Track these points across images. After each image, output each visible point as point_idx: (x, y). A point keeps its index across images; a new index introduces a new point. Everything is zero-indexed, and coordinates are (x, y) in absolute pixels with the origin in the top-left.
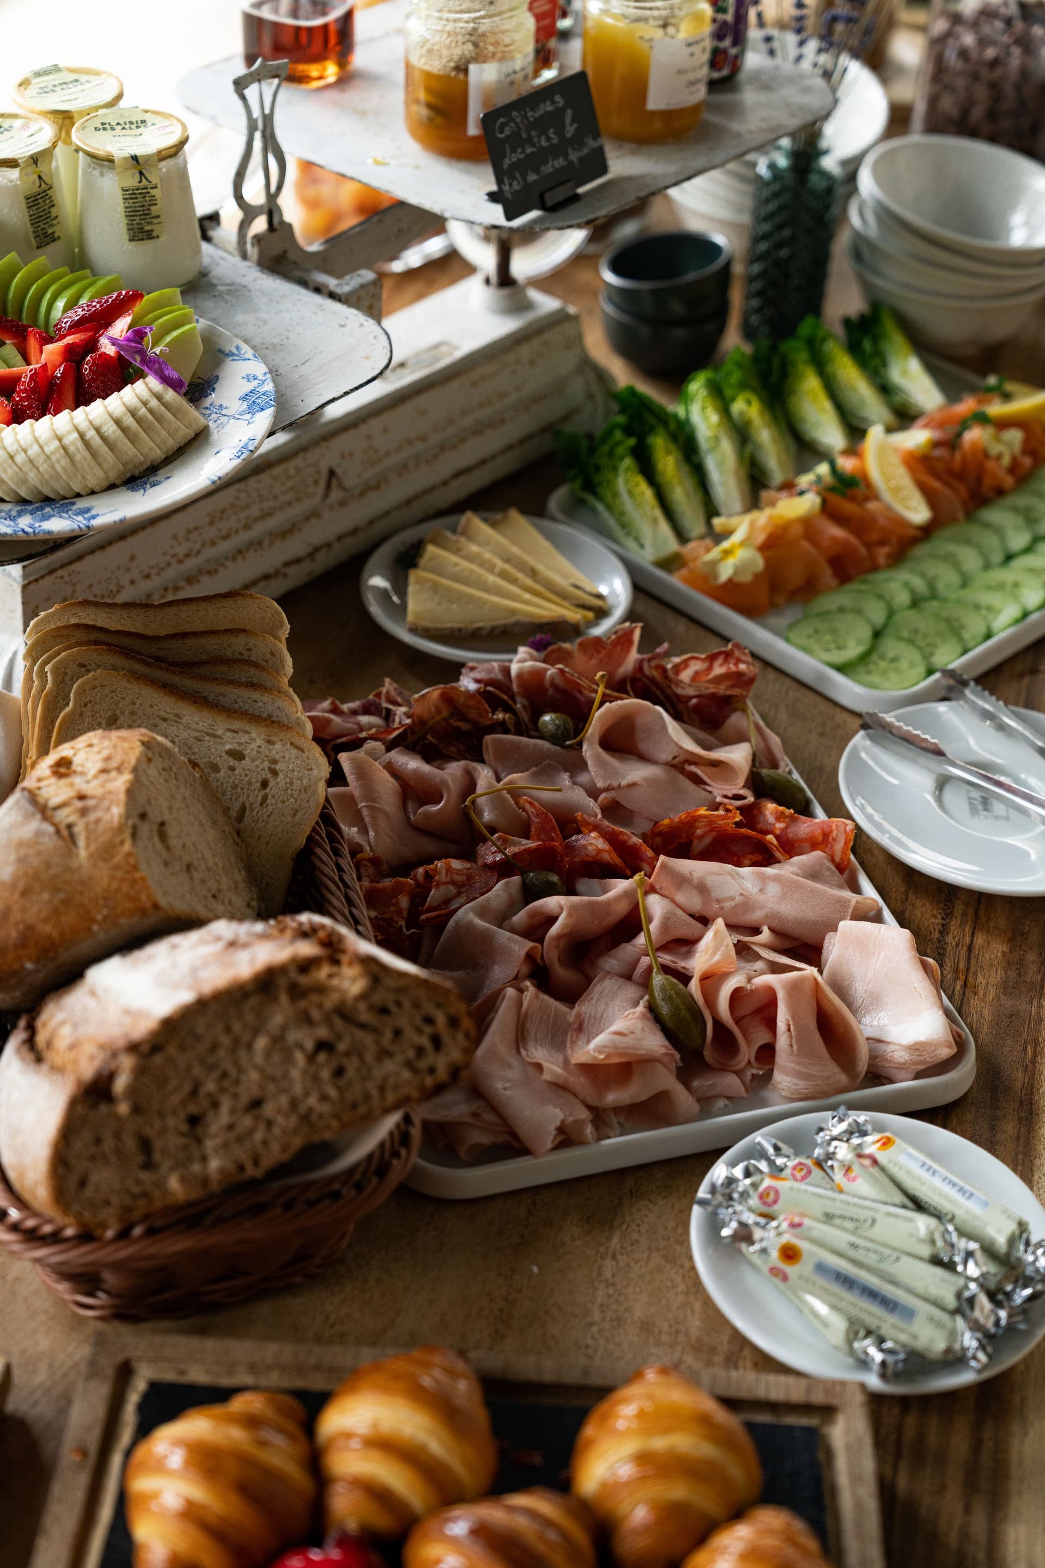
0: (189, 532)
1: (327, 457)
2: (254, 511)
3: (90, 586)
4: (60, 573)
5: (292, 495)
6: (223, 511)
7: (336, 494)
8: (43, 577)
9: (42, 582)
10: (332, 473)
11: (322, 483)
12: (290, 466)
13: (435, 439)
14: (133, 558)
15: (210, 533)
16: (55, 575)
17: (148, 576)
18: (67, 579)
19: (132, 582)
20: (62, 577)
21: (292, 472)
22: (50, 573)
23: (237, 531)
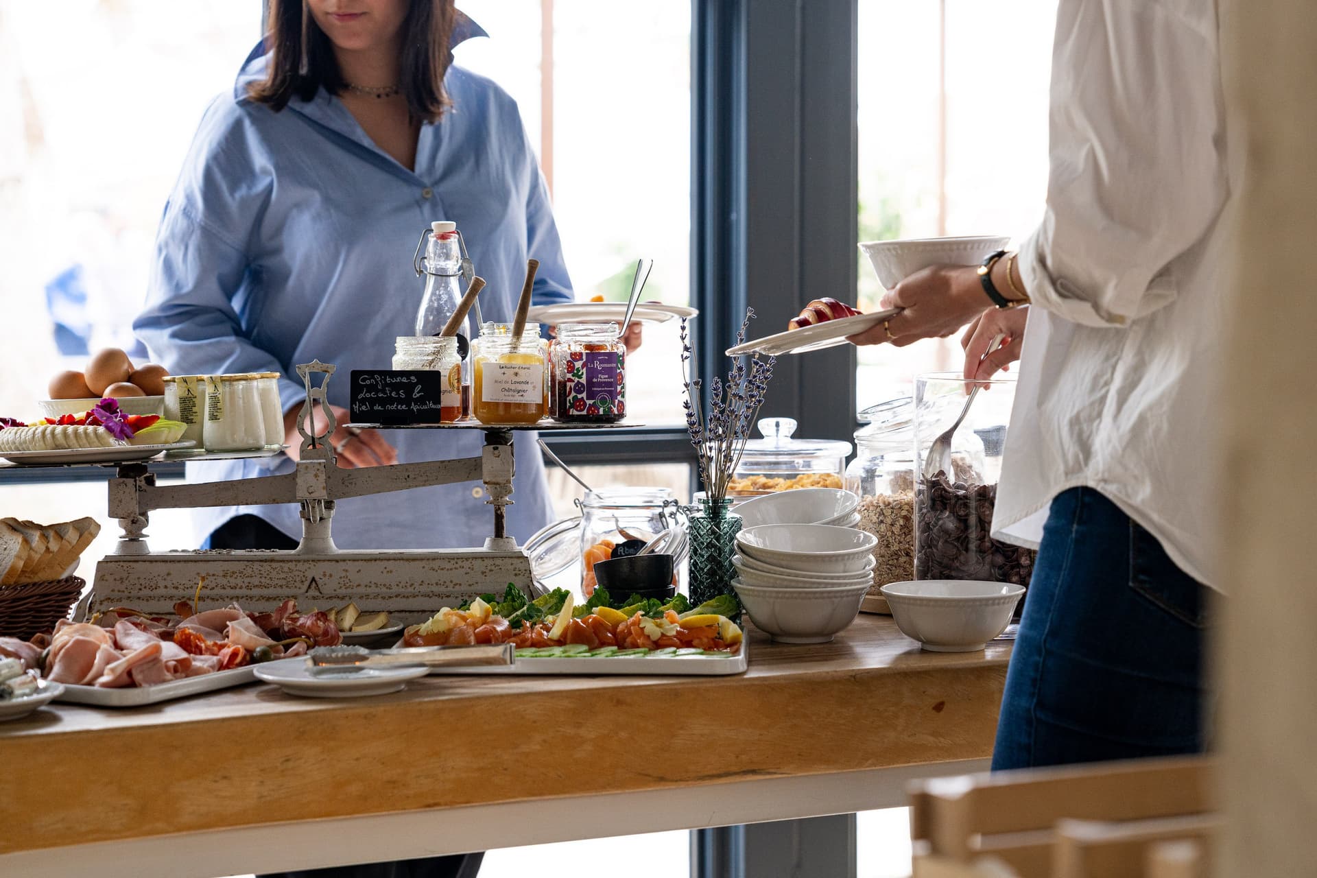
0: (208, 574)
1: (315, 571)
2: (256, 581)
3: (139, 578)
4: (122, 564)
5: (284, 582)
6: (234, 573)
7: (313, 592)
8: (111, 562)
9: (109, 564)
10: (313, 579)
11: (307, 584)
12: (286, 566)
13: (395, 590)
14: (168, 574)
15: (224, 581)
16: (118, 563)
17: (177, 588)
18: (125, 568)
19: (166, 587)
20: (122, 566)
21: (286, 569)
22: (117, 562)
23: (241, 588)
